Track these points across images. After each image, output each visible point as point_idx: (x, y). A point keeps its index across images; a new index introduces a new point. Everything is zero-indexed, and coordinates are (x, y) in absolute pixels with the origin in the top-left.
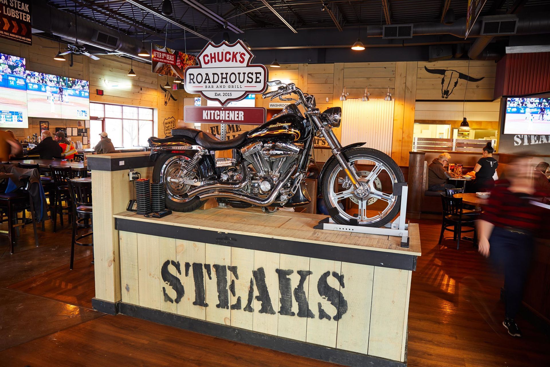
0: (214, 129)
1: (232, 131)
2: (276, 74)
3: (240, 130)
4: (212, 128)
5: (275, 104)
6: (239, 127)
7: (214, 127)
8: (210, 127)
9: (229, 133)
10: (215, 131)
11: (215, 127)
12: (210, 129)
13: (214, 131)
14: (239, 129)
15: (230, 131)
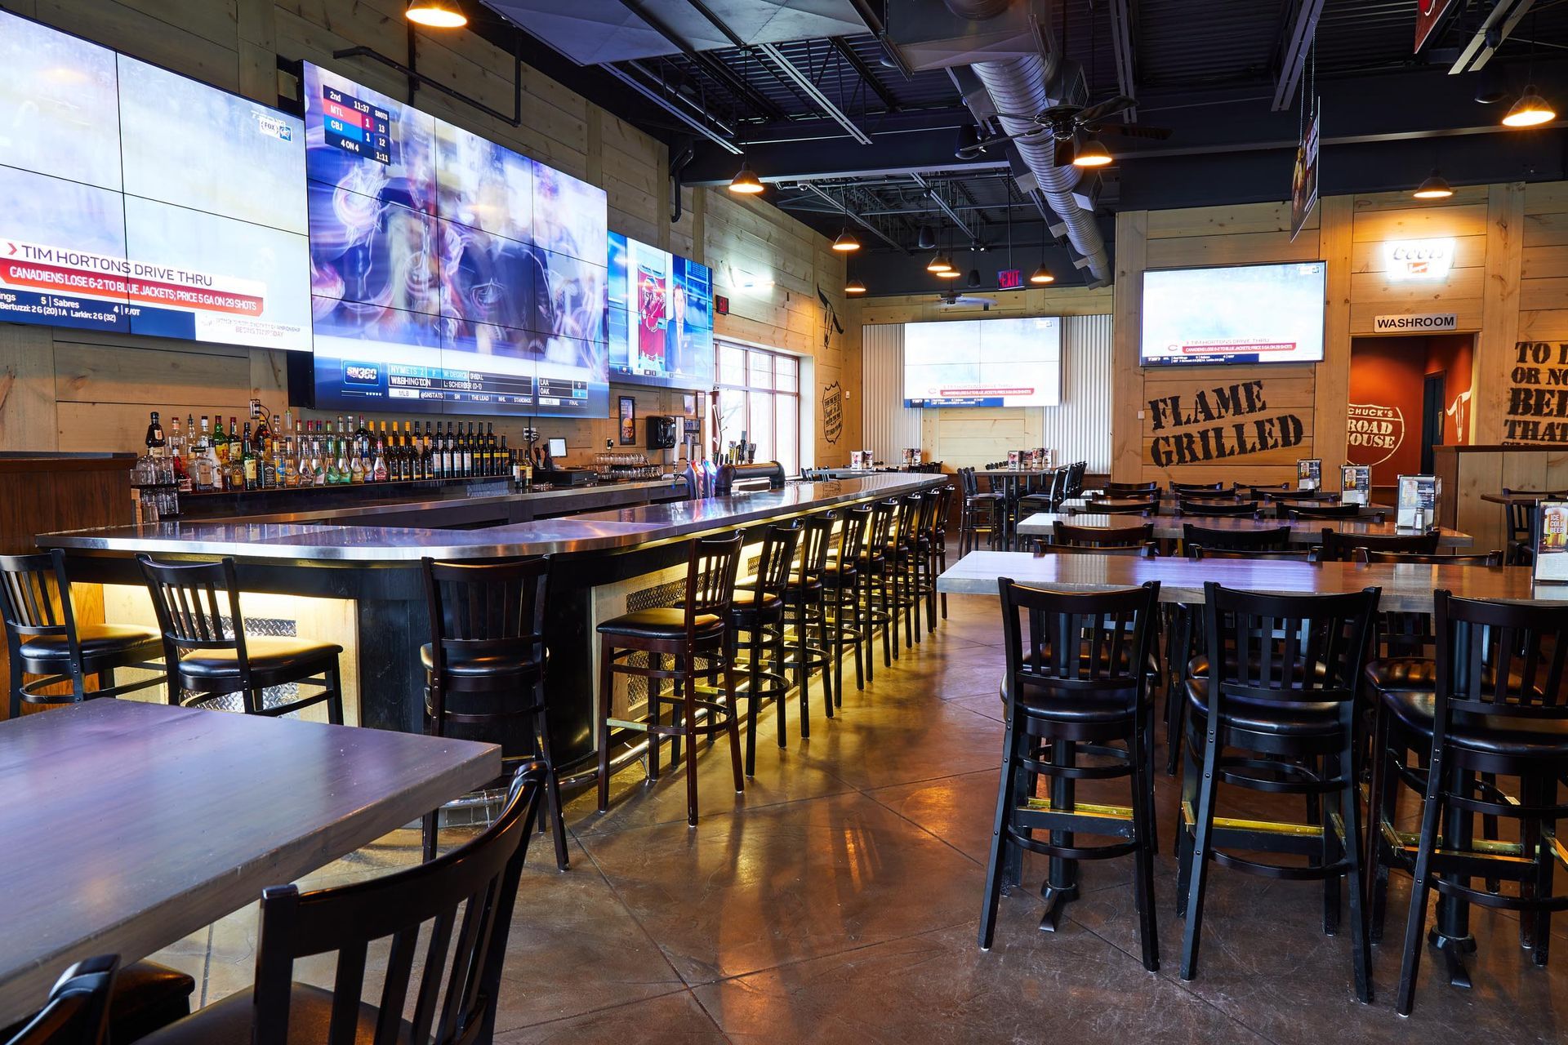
0: (1161, 406)
1: (1231, 411)
2: (1400, 223)
3: (1264, 407)
4: (1154, 405)
5: (1396, 318)
6: (1258, 397)
7: (1164, 401)
8: (1146, 402)
9: (1220, 417)
10: (1168, 412)
11: (1169, 402)
12: (1149, 406)
13: (1164, 414)
14: (1258, 405)
15: (1223, 411)
